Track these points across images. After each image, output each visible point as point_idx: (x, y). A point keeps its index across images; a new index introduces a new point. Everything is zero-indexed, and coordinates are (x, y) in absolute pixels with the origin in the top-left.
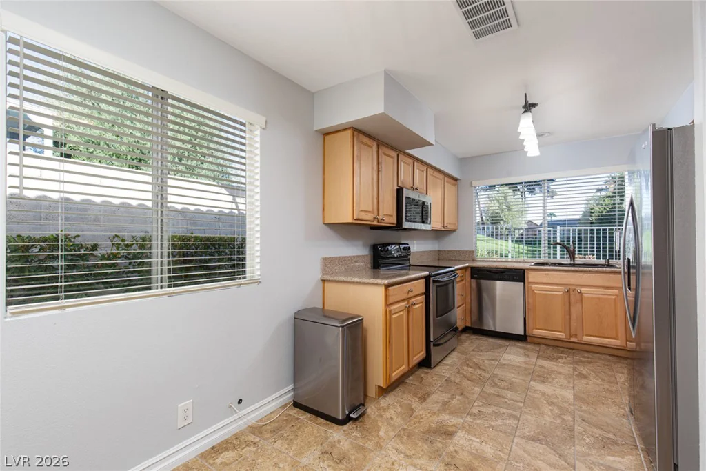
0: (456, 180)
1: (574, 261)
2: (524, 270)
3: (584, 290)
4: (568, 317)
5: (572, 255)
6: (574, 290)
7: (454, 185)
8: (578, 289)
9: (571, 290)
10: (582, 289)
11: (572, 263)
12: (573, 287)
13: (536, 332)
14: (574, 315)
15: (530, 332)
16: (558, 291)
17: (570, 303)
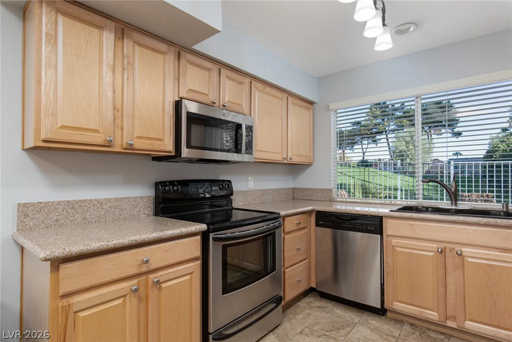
0: (311, 103)
1: (456, 205)
2: (382, 217)
3: (465, 250)
4: (443, 289)
5: (454, 196)
6: (451, 250)
7: (309, 109)
8: (457, 248)
9: (448, 251)
10: (463, 249)
11: (454, 207)
12: (452, 246)
13: (398, 306)
14: (451, 288)
15: (389, 306)
16: (428, 250)
17: (445, 269)
